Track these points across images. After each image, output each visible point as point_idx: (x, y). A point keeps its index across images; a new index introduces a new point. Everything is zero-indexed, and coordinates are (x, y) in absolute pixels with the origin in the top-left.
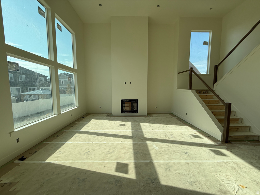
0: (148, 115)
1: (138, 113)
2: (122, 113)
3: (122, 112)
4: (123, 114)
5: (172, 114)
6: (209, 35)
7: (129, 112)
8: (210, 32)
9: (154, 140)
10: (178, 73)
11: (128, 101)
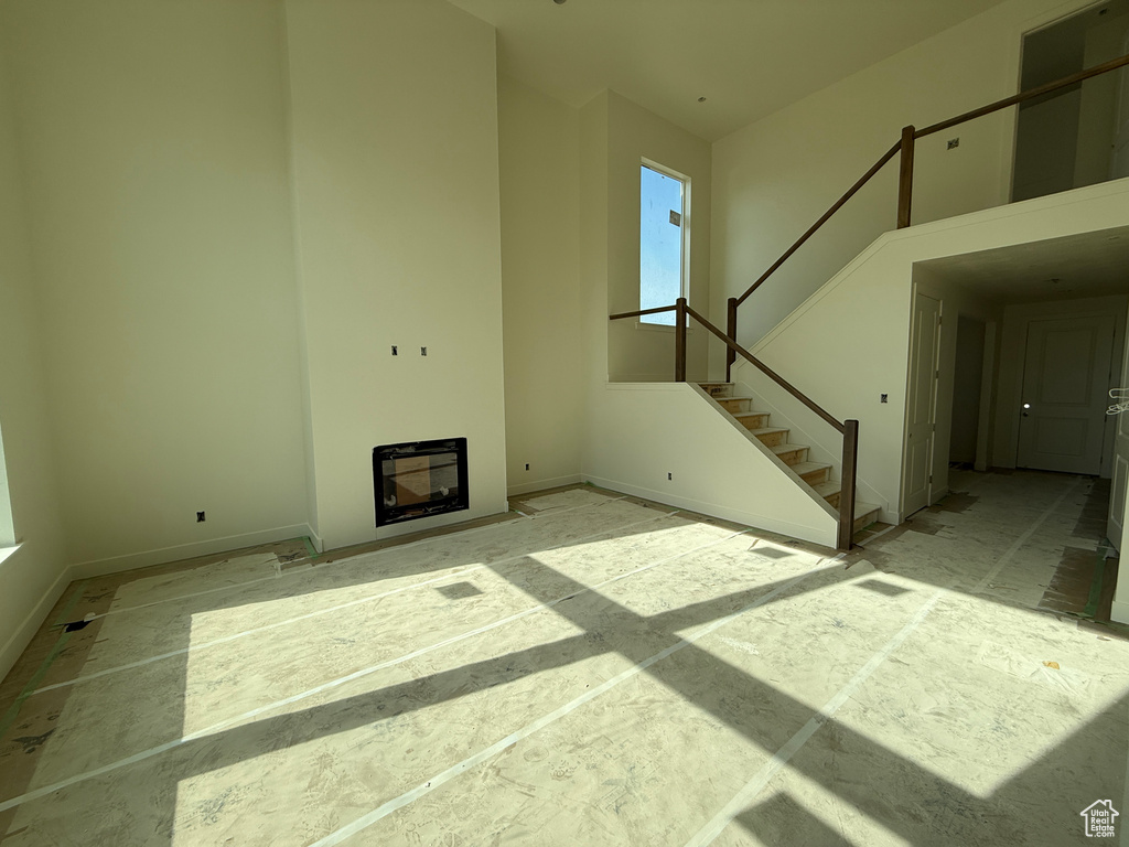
0: (511, 509)
1: (467, 507)
2: (380, 522)
3: (384, 516)
4: (389, 530)
5: (589, 486)
6: (682, 193)
7: (421, 513)
8: (684, 181)
9: (691, 617)
10: (612, 318)
11: (411, 450)
